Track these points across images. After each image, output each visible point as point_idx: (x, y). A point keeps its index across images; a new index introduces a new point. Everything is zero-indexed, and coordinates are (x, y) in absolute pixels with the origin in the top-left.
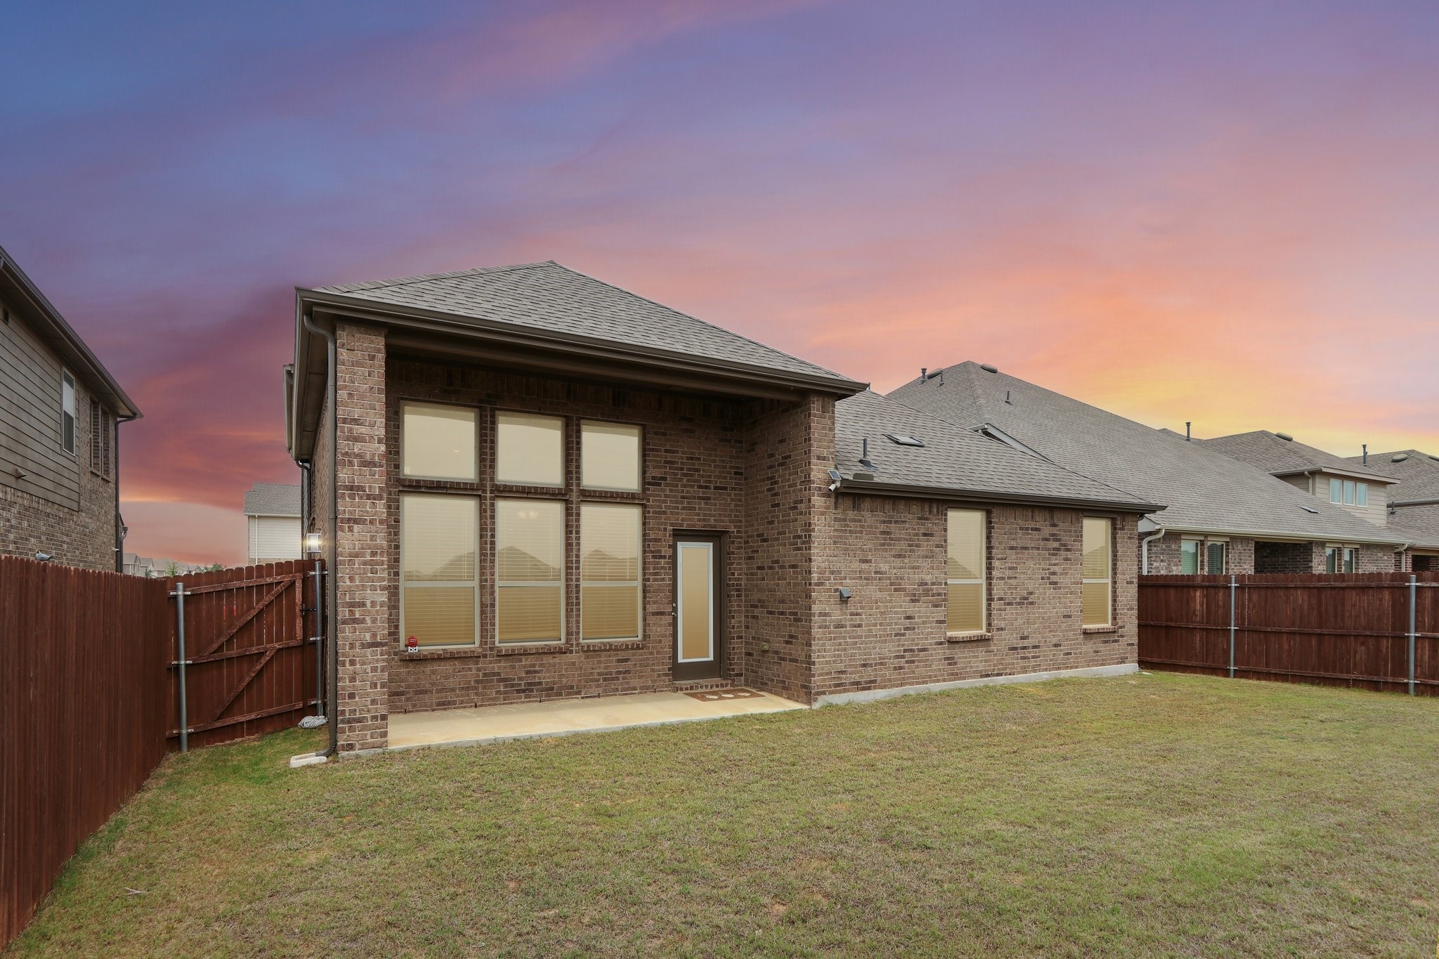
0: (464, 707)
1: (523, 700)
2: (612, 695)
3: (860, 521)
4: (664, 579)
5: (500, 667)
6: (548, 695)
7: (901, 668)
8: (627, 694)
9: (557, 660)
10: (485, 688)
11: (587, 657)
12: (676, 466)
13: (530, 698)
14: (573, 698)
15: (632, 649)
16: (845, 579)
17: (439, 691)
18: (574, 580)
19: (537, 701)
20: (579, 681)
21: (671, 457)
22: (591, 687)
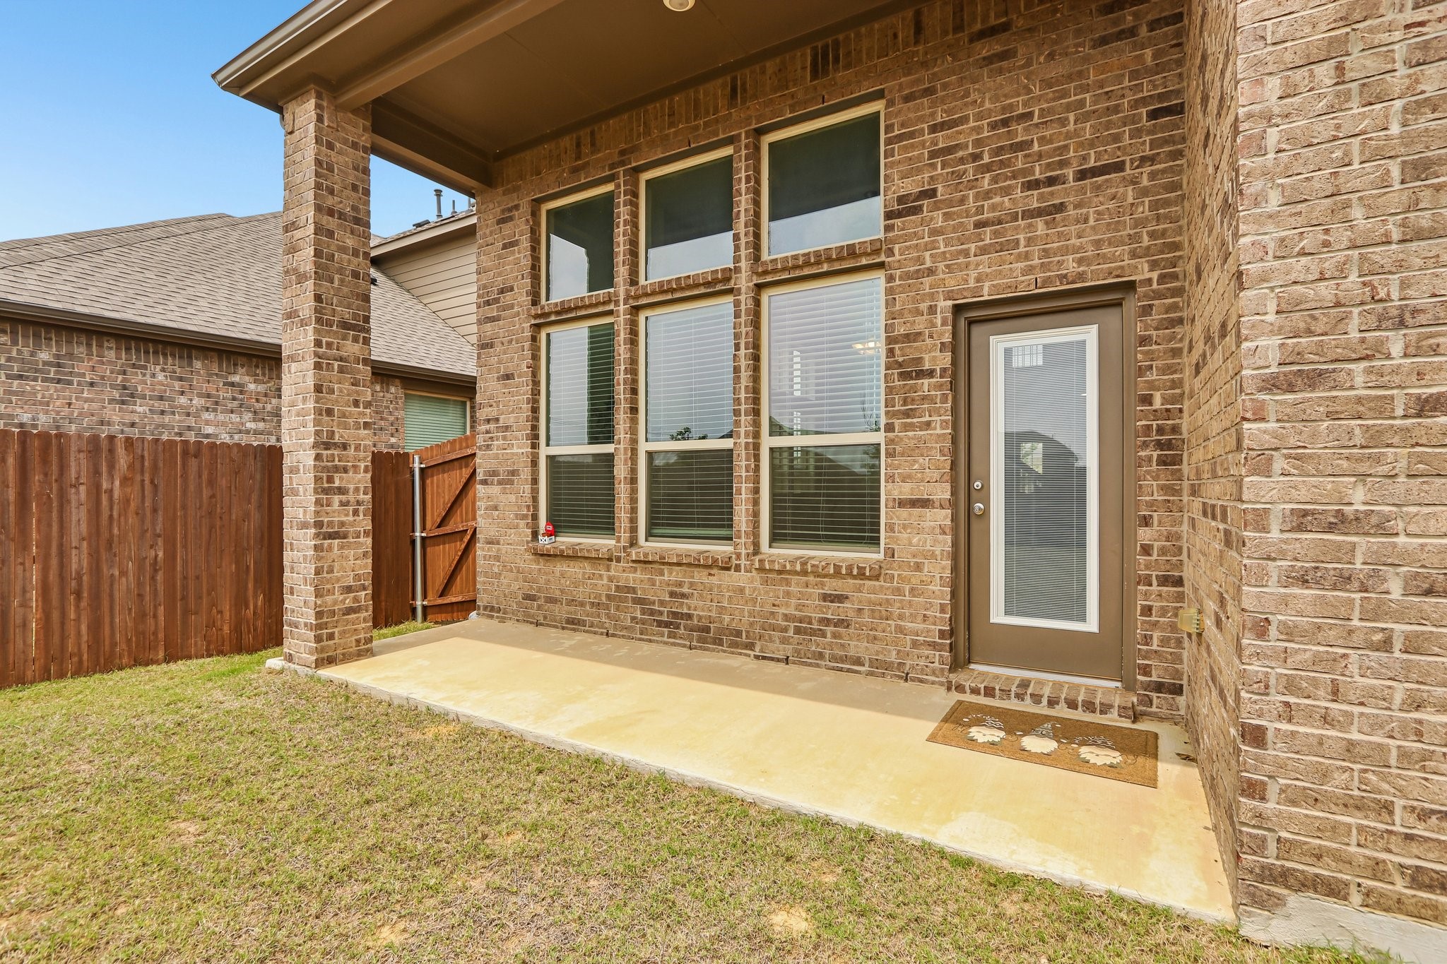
0: (595, 633)
1: (665, 639)
2: (810, 665)
4: (928, 424)
5: (635, 578)
6: (701, 640)
8: (841, 670)
9: (714, 580)
10: (618, 609)
11: (765, 582)
12: (960, 154)
13: (675, 637)
14: (741, 654)
15: (850, 574)
17: (569, 604)
19: (684, 646)
20: (751, 624)
21: (948, 137)
22: (771, 641)
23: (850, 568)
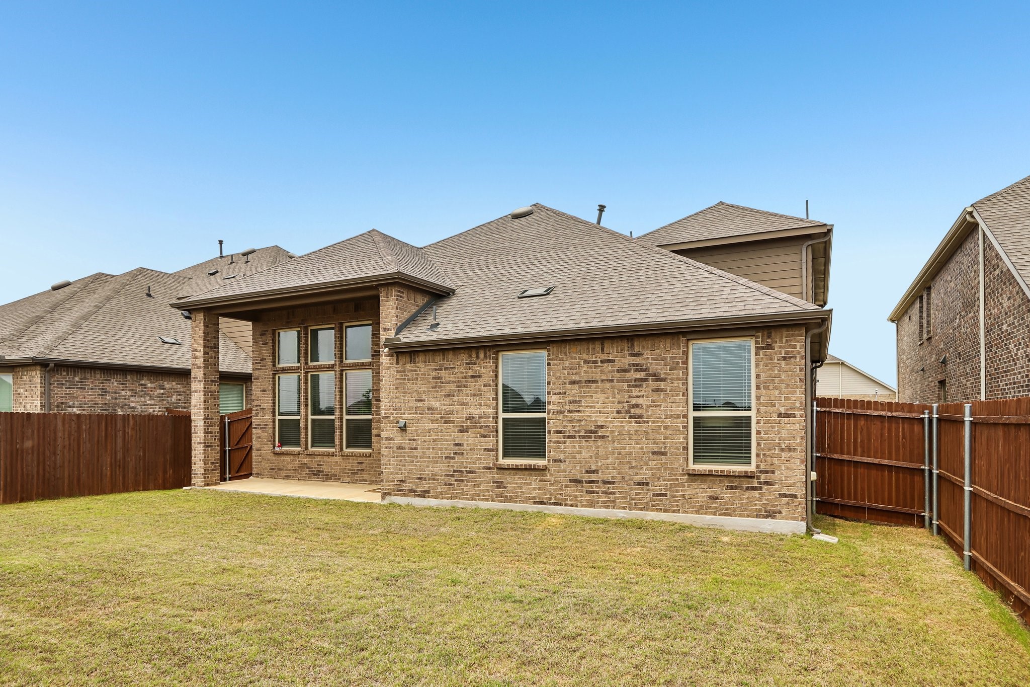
0: (294, 479)
1: (316, 479)
2: (355, 483)
3: (415, 371)
5: (306, 460)
6: (326, 479)
7: (450, 484)
8: (362, 484)
9: (329, 460)
10: (301, 470)
11: (343, 459)
13: (319, 478)
14: (337, 482)
15: (365, 456)
16: (404, 414)
17: (286, 470)
18: (337, 415)
19: (321, 481)
20: (340, 472)
22: (345, 477)
23: (363, 454)
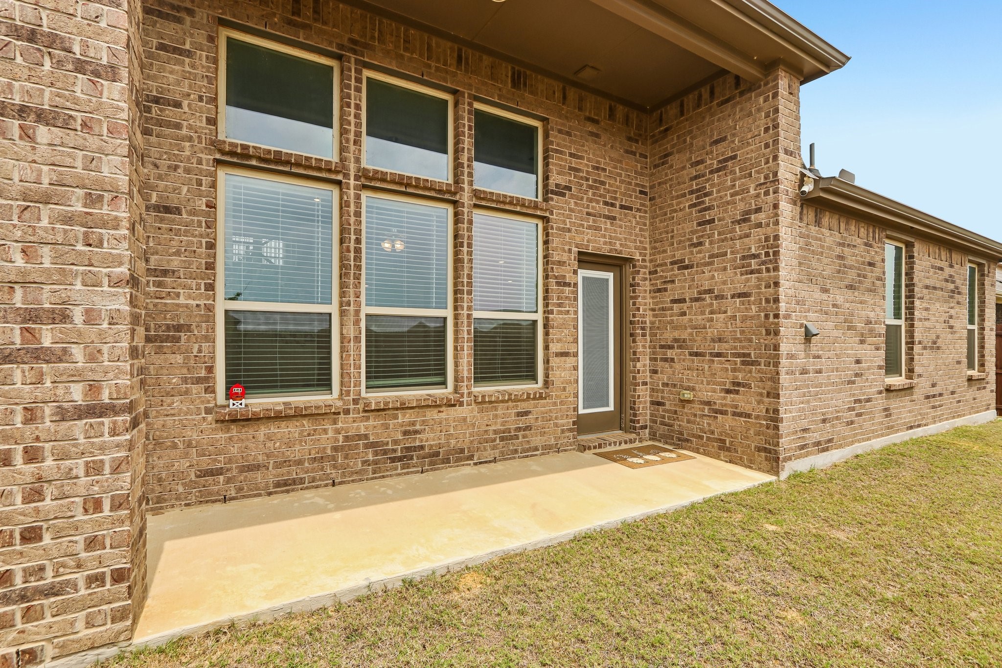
0: (317, 487)
1: (399, 471)
2: (510, 459)
4: (568, 311)
6: (432, 463)
8: (527, 457)
9: (443, 415)
10: (346, 457)
11: (481, 411)
12: (581, 174)
13: (408, 468)
14: (463, 465)
15: (534, 399)
16: (809, 312)
17: (278, 465)
18: (465, 308)
19: (417, 472)
20: (471, 442)
21: (576, 163)
22: (485, 450)
23: (535, 394)
